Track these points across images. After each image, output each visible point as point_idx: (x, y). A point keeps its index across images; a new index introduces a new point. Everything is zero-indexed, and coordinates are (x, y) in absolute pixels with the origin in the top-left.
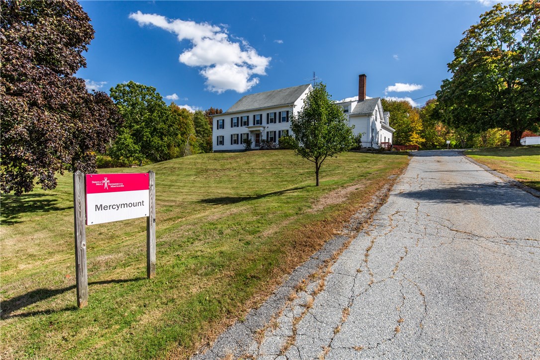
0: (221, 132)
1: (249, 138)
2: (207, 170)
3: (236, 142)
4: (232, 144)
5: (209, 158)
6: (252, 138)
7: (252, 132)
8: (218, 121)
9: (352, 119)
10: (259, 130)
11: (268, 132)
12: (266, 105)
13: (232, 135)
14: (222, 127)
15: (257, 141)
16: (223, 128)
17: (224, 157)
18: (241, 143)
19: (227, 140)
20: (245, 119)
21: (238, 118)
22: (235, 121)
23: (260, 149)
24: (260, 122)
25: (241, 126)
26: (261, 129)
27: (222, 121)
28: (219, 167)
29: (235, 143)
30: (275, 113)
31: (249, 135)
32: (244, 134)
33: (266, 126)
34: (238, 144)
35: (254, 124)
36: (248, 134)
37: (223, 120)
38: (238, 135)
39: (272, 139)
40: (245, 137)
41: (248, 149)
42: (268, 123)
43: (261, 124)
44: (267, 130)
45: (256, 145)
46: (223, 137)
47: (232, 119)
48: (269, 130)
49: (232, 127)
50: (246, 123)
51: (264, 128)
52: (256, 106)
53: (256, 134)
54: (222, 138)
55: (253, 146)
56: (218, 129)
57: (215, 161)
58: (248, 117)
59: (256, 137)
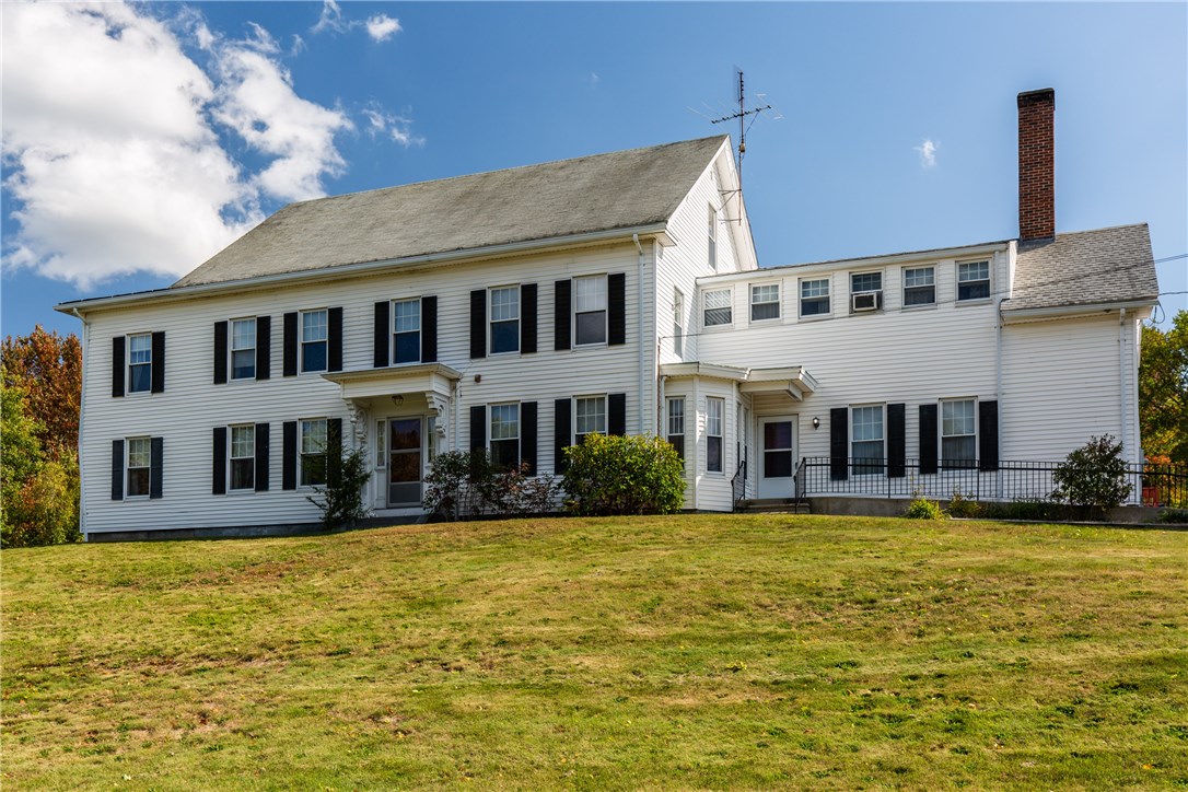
0: (138, 415)
1: (349, 447)
2: (79, 666)
3: (252, 476)
4: (219, 488)
5: (74, 579)
6: (368, 449)
7: (365, 406)
8: (119, 344)
9: (1014, 336)
10: (421, 397)
11: (477, 414)
12: (463, 239)
13: (219, 434)
14: (153, 377)
15: (403, 469)
16: (158, 387)
17: (190, 569)
18: (289, 483)
19: (187, 468)
20: (313, 332)
21: (264, 324)
22: (242, 340)
23: (432, 519)
24: (422, 346)
25: (290, 370)
26: (437, 386)
27: (146, 345)
28: (183, 639)
29: (242, 481)
30: (529, 292)
31: (347, 429)
32: (306, 422)
33: (468, 368)
34: (263, 485)
35: (380, 359)
36: (335, 426)
37: (159, 339)
38: (263, 431)
39: (506, 450)
40: (312, 444)
41: (342, 517)
42: (477, 351)
43: (430, 354)
44: (469, 396)
45: (396, 496)
46: (157, 445)
47: (221, 329)
48: (484, 396)
49: (220, 378)
50: (327, 357)
51: (453, 381)
52: (389, 245)
53: (395, 425)
54: (147, 450)
55: (373, 495)
56: (118, 391)
57: (130, 594)
58: (336, 316)
59: (396, 442)
